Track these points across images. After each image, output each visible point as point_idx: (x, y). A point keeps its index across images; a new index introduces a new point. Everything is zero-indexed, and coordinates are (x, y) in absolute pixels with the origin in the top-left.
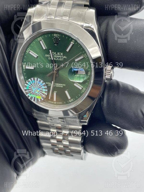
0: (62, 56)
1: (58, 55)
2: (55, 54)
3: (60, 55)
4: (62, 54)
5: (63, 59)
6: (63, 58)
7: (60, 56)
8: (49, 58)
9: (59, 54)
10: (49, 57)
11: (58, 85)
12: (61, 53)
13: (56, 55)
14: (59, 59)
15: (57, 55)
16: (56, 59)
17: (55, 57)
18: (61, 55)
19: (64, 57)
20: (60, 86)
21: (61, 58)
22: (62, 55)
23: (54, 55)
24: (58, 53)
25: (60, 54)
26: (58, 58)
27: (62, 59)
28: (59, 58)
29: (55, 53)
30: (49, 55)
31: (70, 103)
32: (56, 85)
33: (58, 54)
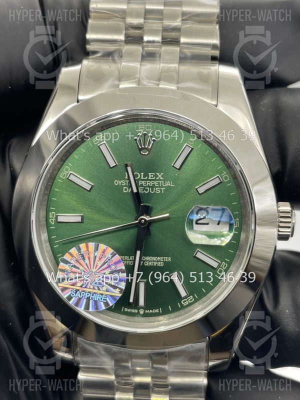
0: (161, 182)
1: (151, 180)
2: (142, 178)
3: (155, 180)
4: (160, 176)
5: (163, 189)
6: (162, 187)
7: (155, 183)
8: (124, 188)
9: (154, 176)
10: (126, 186)
11: (150, 261)
12: (158, 174)
13: (143, 180)
14: (152, 191)
15: (147, 180)
16: (144, 189)
17: (142, 185)
18: (158, 180)
19: (167, 185)
20: (155, 264)
21: (159, 187)
22: (161, 178)
23: (140, 179)
24: (150, 174)
25: (156, 176)
26: (149, 186)
27: (161, 190)
28: (153, 187)
29: (142, 174)
30: (125, 179)
31: (183, 307)
32: (144, 261)
33: (150, 176)
